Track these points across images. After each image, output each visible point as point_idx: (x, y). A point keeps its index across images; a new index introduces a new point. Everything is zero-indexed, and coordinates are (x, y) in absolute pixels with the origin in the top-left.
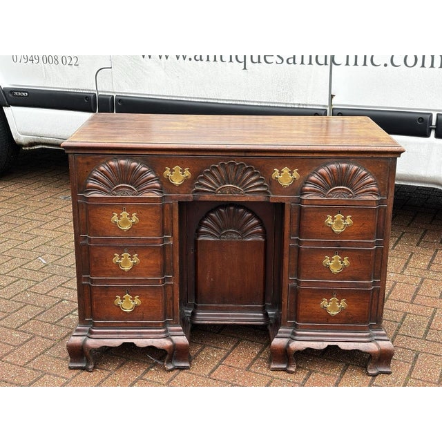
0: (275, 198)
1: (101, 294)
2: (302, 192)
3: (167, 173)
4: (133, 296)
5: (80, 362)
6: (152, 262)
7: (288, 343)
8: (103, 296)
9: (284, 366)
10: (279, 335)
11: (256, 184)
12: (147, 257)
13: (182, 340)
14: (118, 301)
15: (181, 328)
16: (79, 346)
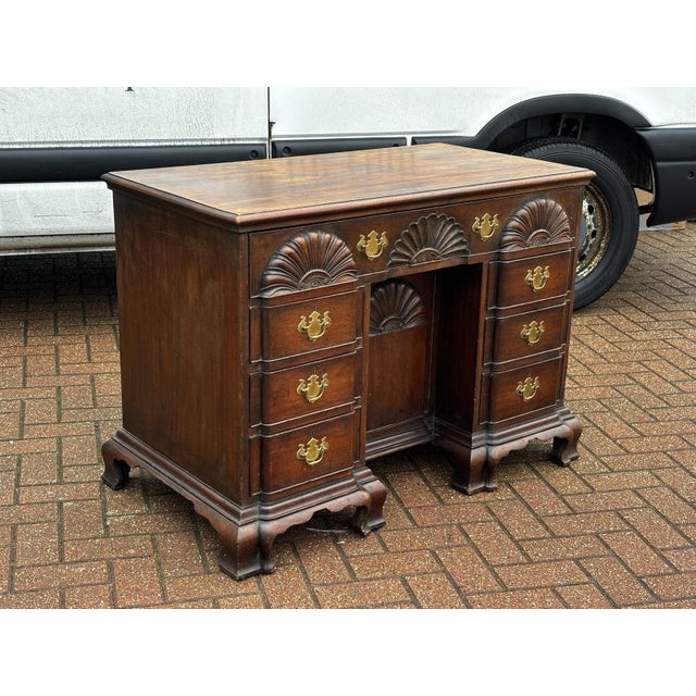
0: (473, 257)
1: (280, 447)
2: (501, 245)
3: (361, 243)
4: (319, 438)
5: (251, 564)
6: (344, 381)
7: (487, 453)
8: (283, 450)
9: (482, 486)
10: (474, 445)
11: (455, 242)
12: (338, 375)
13: (376, 485)
14: (301, 452)
15: (369, 470)
16: (254, 539)
